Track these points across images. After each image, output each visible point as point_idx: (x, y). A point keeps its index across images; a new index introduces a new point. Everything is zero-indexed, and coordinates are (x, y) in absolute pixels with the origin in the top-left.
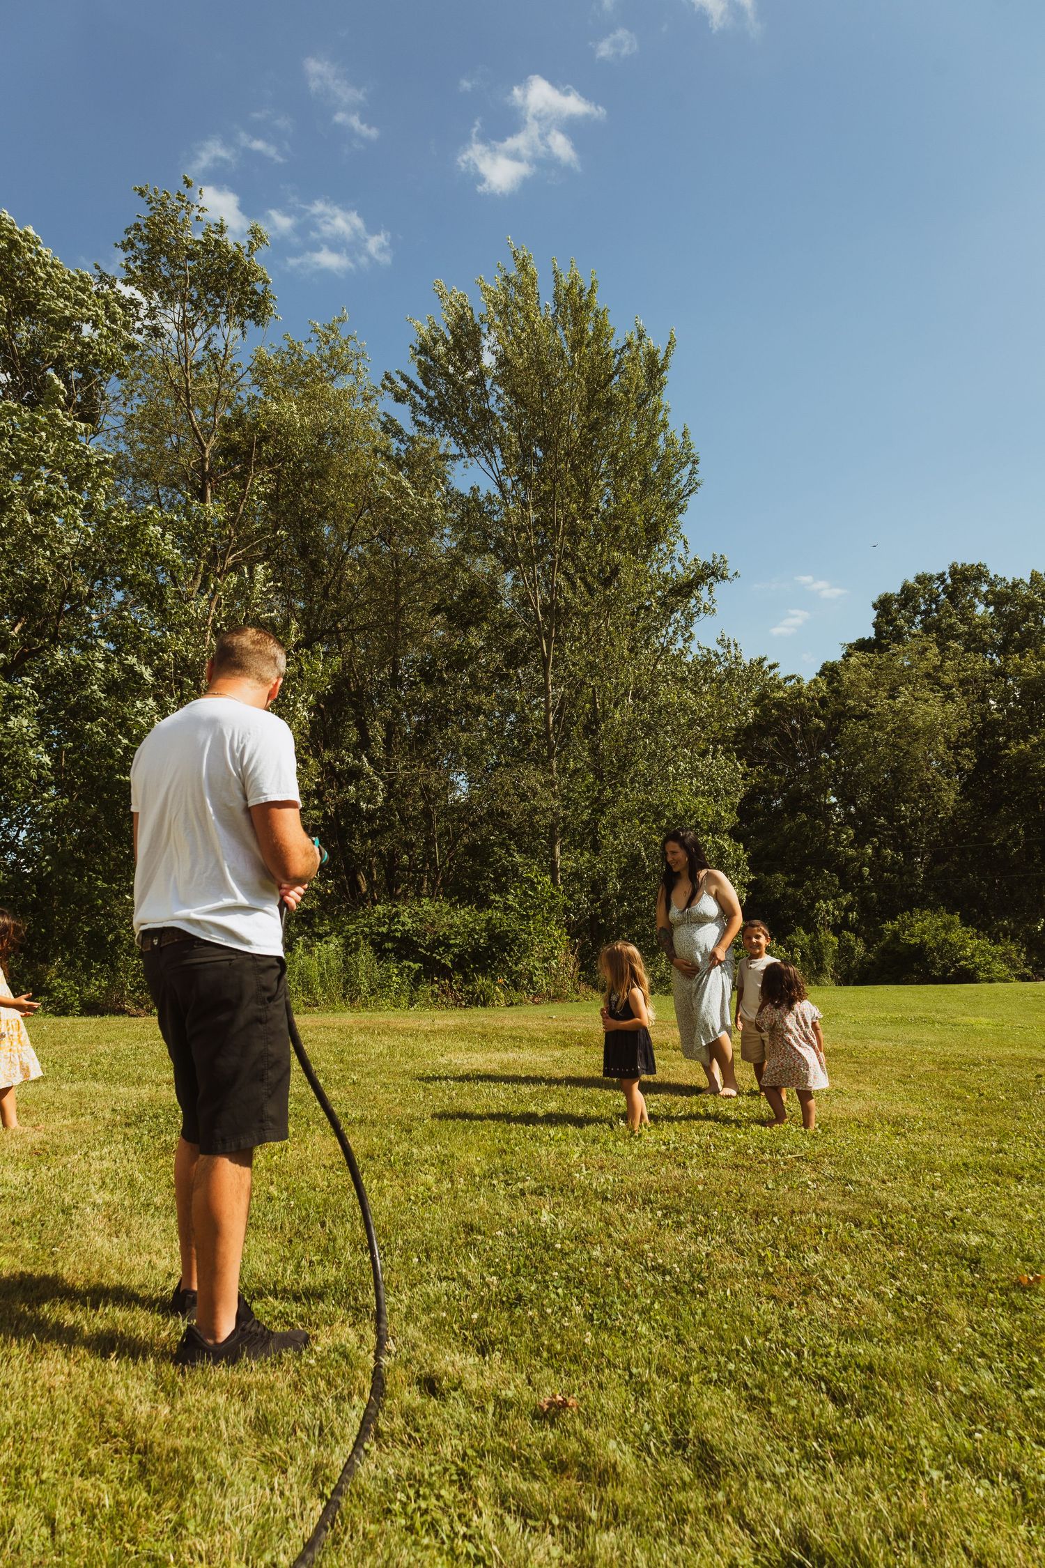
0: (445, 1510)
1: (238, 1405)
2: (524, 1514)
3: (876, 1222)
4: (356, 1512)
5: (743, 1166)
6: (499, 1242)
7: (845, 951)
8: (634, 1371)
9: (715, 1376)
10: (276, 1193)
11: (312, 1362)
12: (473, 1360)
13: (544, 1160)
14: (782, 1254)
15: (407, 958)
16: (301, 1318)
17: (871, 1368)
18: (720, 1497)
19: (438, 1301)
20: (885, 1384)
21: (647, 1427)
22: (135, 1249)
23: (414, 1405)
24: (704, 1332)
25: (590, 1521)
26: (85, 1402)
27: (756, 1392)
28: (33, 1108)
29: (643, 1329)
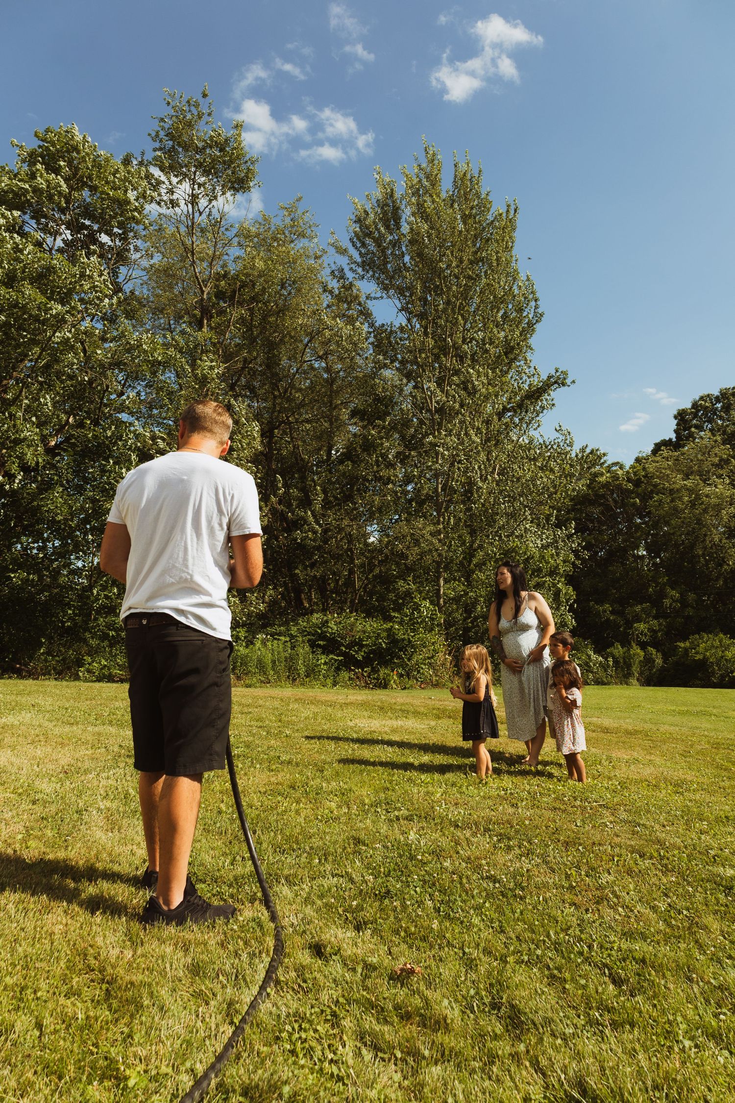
0: (319, 1040)
1: (181, 954)
2: (376, 1048)
3: (655, 854)
4: (254, 1037)
5: (560, 809)
6: (377, 853)
7: (648, 661)
8: (467, 950)
9: (526, 958)
10: (224, 809)
11: (235, 927)
12: (351, 934)
13: (416, 796)
14: (583, 873)
15: (332, 653)
16: (232, 896)
17: (643, 961)
18: (522, 1047)
19: (329, 890)
20: (653, 972)
21: (472, 992)
22: (122, 841)
23: (304, 964)
24: (520, 926)
25: (424, 1058)
26: (74, 944)
27: (556, 972)
28: (66, 742)
29: (476, 920)
